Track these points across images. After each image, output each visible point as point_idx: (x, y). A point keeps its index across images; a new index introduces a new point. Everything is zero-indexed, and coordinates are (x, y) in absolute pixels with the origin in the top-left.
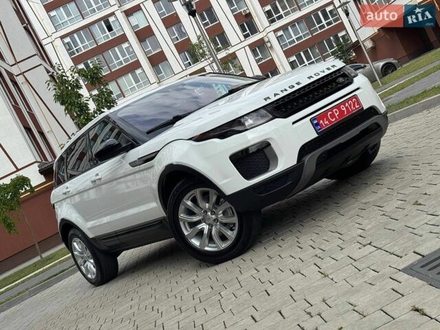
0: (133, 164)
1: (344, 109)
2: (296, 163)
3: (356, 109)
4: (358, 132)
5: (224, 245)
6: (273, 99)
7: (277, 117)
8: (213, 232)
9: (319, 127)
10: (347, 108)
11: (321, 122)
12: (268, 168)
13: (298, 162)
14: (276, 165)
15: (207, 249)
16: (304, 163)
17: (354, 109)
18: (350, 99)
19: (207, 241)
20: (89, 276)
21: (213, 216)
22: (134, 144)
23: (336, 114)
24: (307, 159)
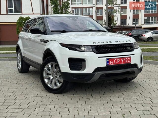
0: (41, 40)
1: (123, 61)
2: (92, 73)
3: (128, 62)
4: (124, 72)
5: (55, 87)
6: (97, 44)
7: (94, 52)
8: (53, 81)
9: (108, 63)
10: (124, 61)
11: (110, 62)
12: (81, 70)
13: (93, 73)
14: (84, 70)
15: (49, 85)
16: (95, 74)
17: (127, 62)
18: (128, 58)
19: (50, 82)
20: (19, 68)
21: (56, 75)
22: (45, 33)
23: (118, 61)
24: (97, 73)
